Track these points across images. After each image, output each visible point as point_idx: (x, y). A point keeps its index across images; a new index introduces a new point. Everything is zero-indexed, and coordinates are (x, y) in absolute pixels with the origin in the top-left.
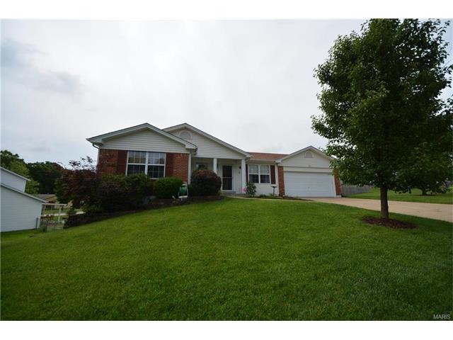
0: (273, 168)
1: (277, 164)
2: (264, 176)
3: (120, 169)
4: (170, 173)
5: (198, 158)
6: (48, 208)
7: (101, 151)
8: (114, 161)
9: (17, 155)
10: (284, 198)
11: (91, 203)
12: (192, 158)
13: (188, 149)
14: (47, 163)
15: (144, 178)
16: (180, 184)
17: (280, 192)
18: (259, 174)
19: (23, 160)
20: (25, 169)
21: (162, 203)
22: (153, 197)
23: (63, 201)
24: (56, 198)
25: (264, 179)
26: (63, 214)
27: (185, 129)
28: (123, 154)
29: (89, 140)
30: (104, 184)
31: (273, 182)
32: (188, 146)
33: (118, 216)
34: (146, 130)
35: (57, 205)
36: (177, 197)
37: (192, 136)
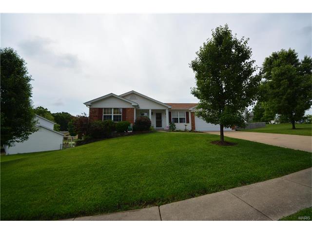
0: (187, 114)
1: (190, 111)
2: (182, 118)
3: (100, 117)
4: (124, 118)
5: (141, 110)
6: (65, 139)
7: (90, 109)
8: (97, 114)
9: (46, 109)
10: (195, 132)
11: (87, 135)
12: (136, 110)
13: (133, 106)
14: (63, 113)
15: (111, 122)
16: (129, 125)
17: (192, 128)
18: (179, 118)
19: (50, 112)
20: (52, 117)
21: (119, 135)
22: (116, 132)
23: (73, 134)
24: (69, 133)
25: (182, 120)
26: (74, 143)
27: (133, 94)
28: (100, 110)
29: (85, 104)
30: (92, 126)
31: (188, 122)
32: (133, 104)
33: (99, 141)
34: (111, 97)
35: (70, 137)
36: (127, 132)
37: (137, 97)
